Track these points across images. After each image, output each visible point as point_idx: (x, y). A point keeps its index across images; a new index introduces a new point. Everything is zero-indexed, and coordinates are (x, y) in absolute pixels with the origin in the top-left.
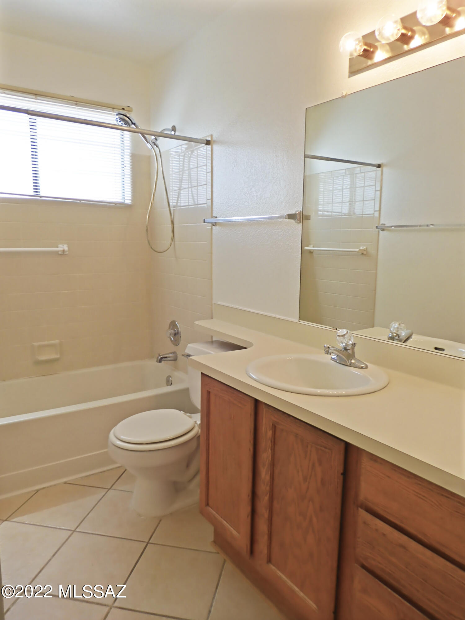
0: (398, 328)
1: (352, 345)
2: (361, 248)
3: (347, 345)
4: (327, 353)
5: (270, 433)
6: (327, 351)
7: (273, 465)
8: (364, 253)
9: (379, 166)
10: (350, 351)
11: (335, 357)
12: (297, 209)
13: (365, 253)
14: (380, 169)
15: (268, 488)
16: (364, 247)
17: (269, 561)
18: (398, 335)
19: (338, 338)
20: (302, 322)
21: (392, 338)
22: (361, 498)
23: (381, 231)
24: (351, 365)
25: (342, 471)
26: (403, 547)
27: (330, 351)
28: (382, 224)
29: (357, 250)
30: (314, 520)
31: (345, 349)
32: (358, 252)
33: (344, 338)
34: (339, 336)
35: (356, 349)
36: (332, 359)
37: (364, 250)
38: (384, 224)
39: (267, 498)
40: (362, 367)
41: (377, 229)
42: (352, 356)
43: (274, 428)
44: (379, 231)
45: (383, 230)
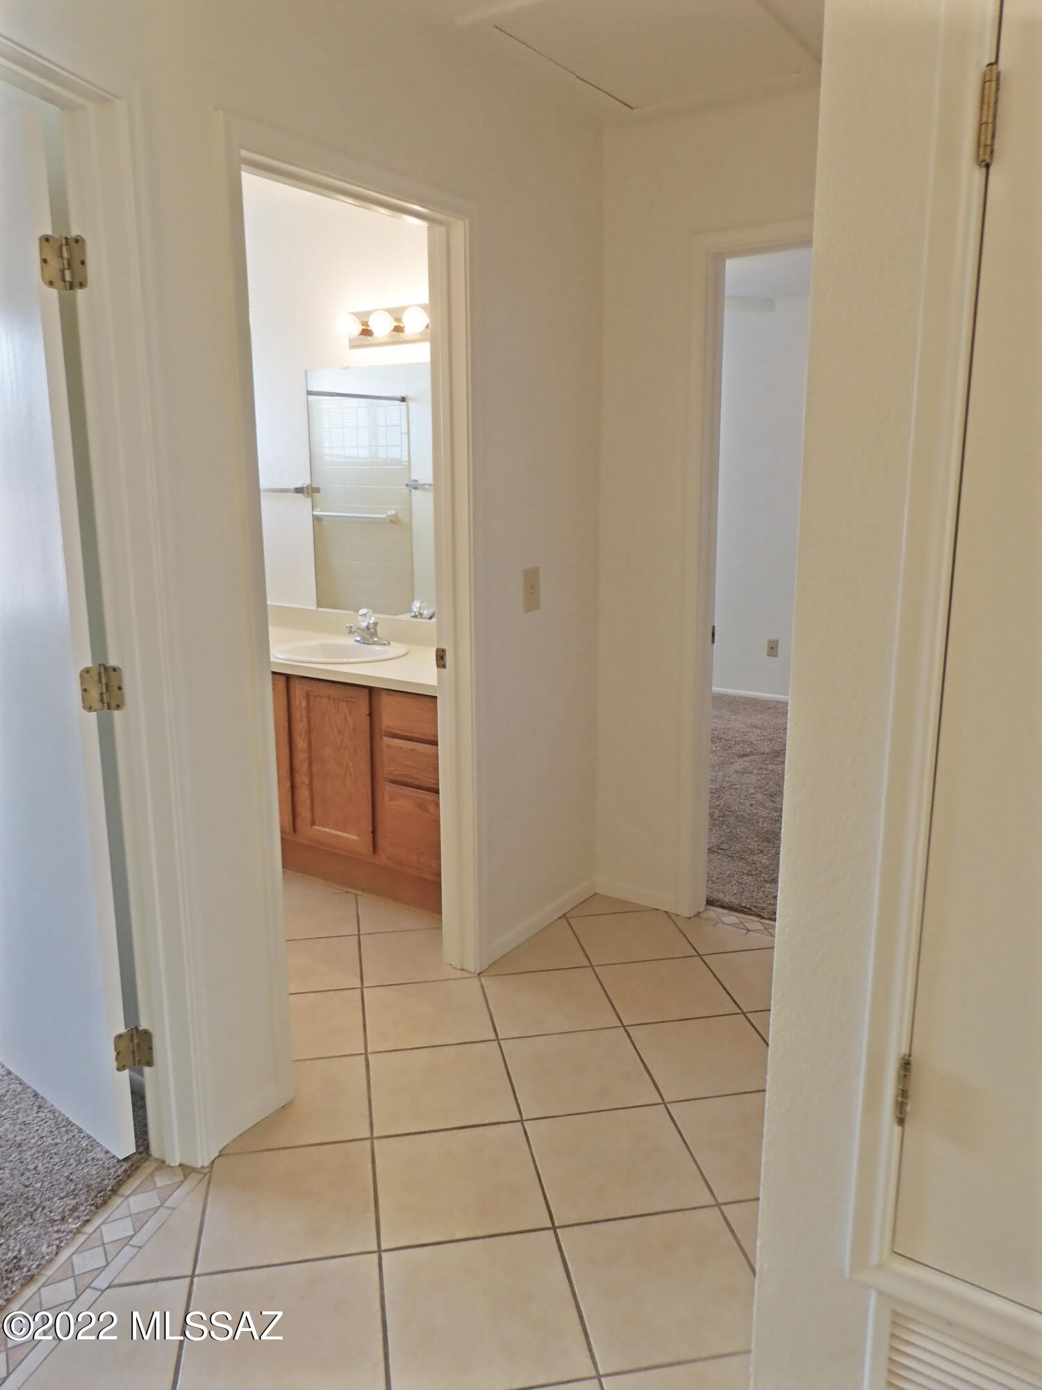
0: (420, 607)
1: (374, 623)
2: (390, 513)
3: (369, 623)
4: (350, 632)
5: (304, 703)
6: (351, 631)
7: (309, 731)
8: (394, 521)
9: (403, 400)
10: (372, 630)
11: (359, 639)
12: (304, 481)
13: (395, 519)
14: (405, 403)
15: (307, 755)
16: (394, 512)
17: (313, 823)
18: (420, 614)
19: (360, 618)
20: (320, 609)
21: (415, 617)
22: (384, 727)
23: (413, 490)
24: (374, 643)
25: (368, 713)
26: (413, 750)
27: (353, 630)
28: (414, 480)
29: (384, 516)
30: (350, 764)
31: (368, 628)
32: (384, 519)
33: (366, 617)
34: (361, 615)
35: (378, 628)
36: (356, 641)
37: (396, 516)
38: (416, 481)
39: (306, 765)
40: (385, 644)
41: (408, 488)
42: (375, 634)
43: (308, 697)
44: (410, 491)
45: (416, 488)
